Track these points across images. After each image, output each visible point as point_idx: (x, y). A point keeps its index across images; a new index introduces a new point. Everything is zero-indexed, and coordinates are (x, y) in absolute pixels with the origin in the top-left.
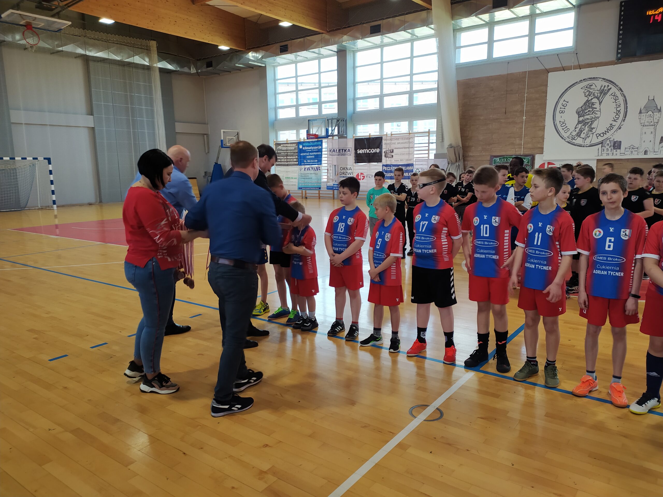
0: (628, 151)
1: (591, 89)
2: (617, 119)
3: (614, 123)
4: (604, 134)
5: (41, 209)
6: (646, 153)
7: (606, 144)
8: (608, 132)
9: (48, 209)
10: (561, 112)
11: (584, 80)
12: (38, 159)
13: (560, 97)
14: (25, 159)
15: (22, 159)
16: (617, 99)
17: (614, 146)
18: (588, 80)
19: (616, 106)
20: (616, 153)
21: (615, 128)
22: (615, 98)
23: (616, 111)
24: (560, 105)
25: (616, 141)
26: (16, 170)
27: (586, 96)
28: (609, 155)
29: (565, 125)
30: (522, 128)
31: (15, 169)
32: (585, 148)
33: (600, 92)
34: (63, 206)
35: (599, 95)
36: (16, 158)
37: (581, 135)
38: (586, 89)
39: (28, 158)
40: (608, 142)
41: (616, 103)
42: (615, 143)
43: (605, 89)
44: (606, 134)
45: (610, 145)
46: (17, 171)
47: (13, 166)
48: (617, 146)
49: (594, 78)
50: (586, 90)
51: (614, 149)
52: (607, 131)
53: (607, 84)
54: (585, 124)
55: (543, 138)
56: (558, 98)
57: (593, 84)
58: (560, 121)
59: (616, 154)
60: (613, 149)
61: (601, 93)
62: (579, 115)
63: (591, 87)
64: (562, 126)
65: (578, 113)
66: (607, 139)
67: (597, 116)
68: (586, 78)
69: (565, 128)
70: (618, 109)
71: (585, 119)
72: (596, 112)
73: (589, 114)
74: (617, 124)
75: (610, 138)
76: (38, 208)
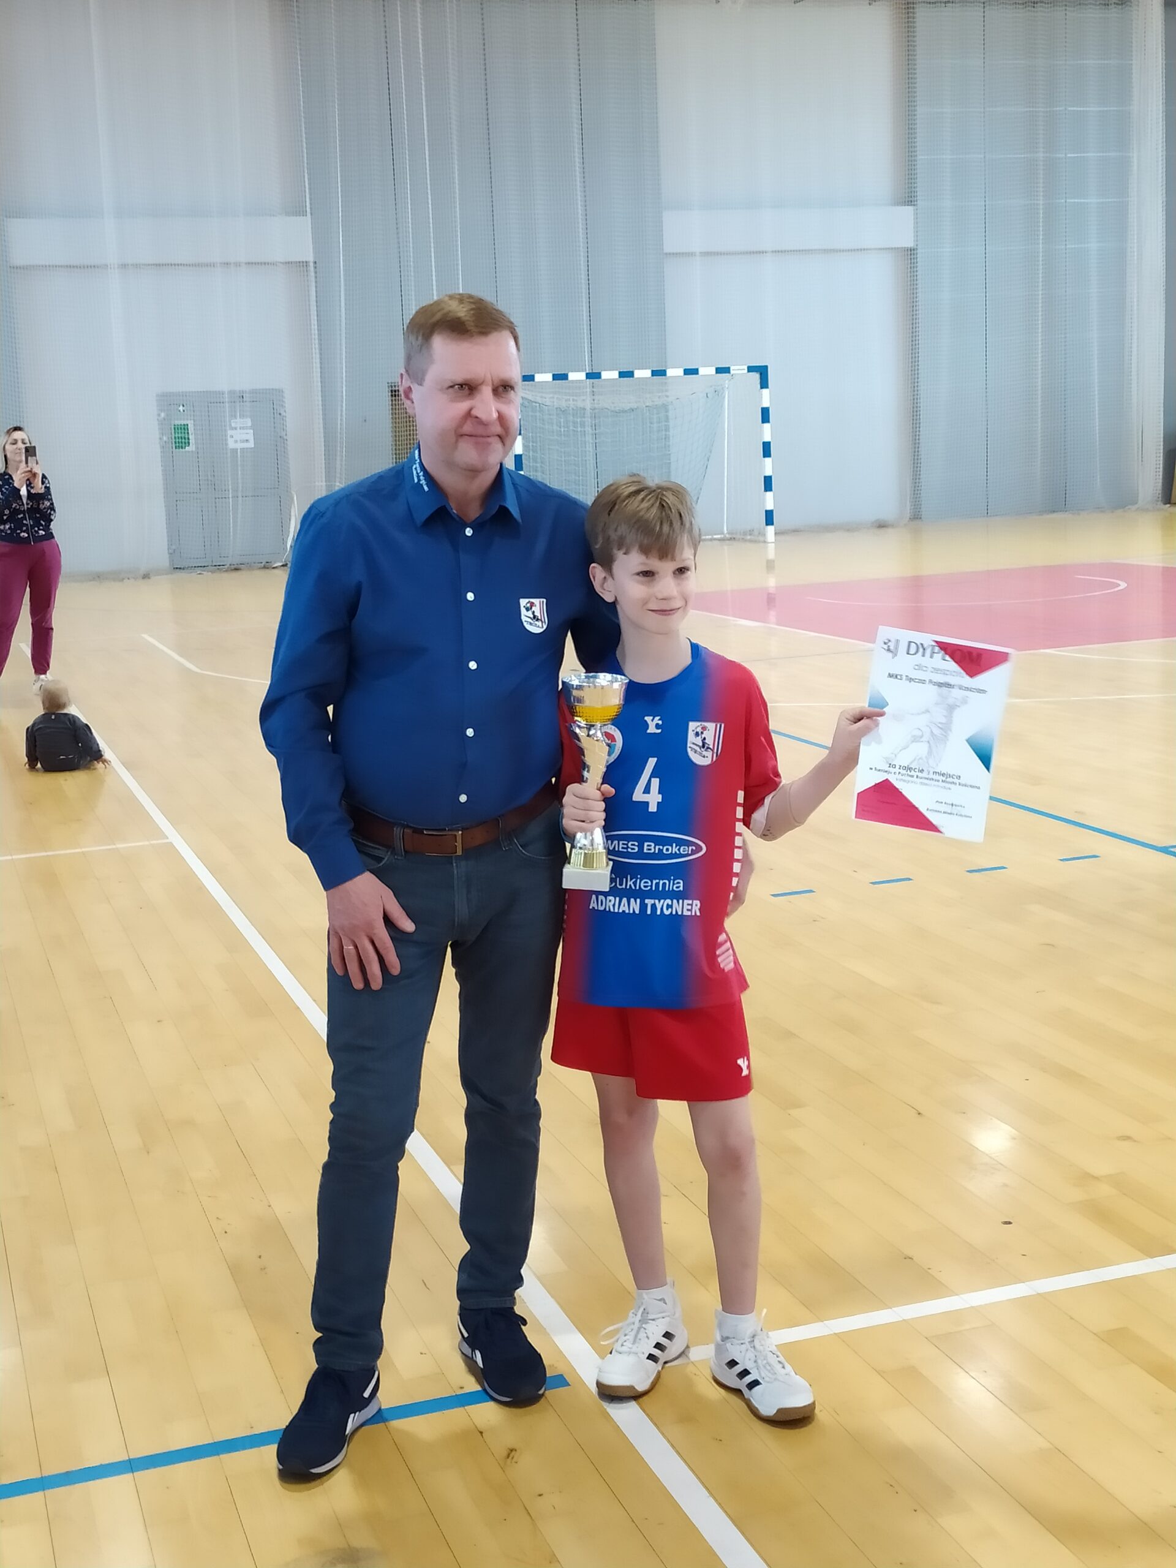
5: (730, 539)
9: (751, 541)
12: (732, 372)
14: (695, 372)
15: (688, 372)
26: (667, 411)
31: (665, 407)
34: (796, 531)
36: (670, 372)
39: (702, 371)
46: (671, 414)
47: (659, 397)
76: (722, 536)
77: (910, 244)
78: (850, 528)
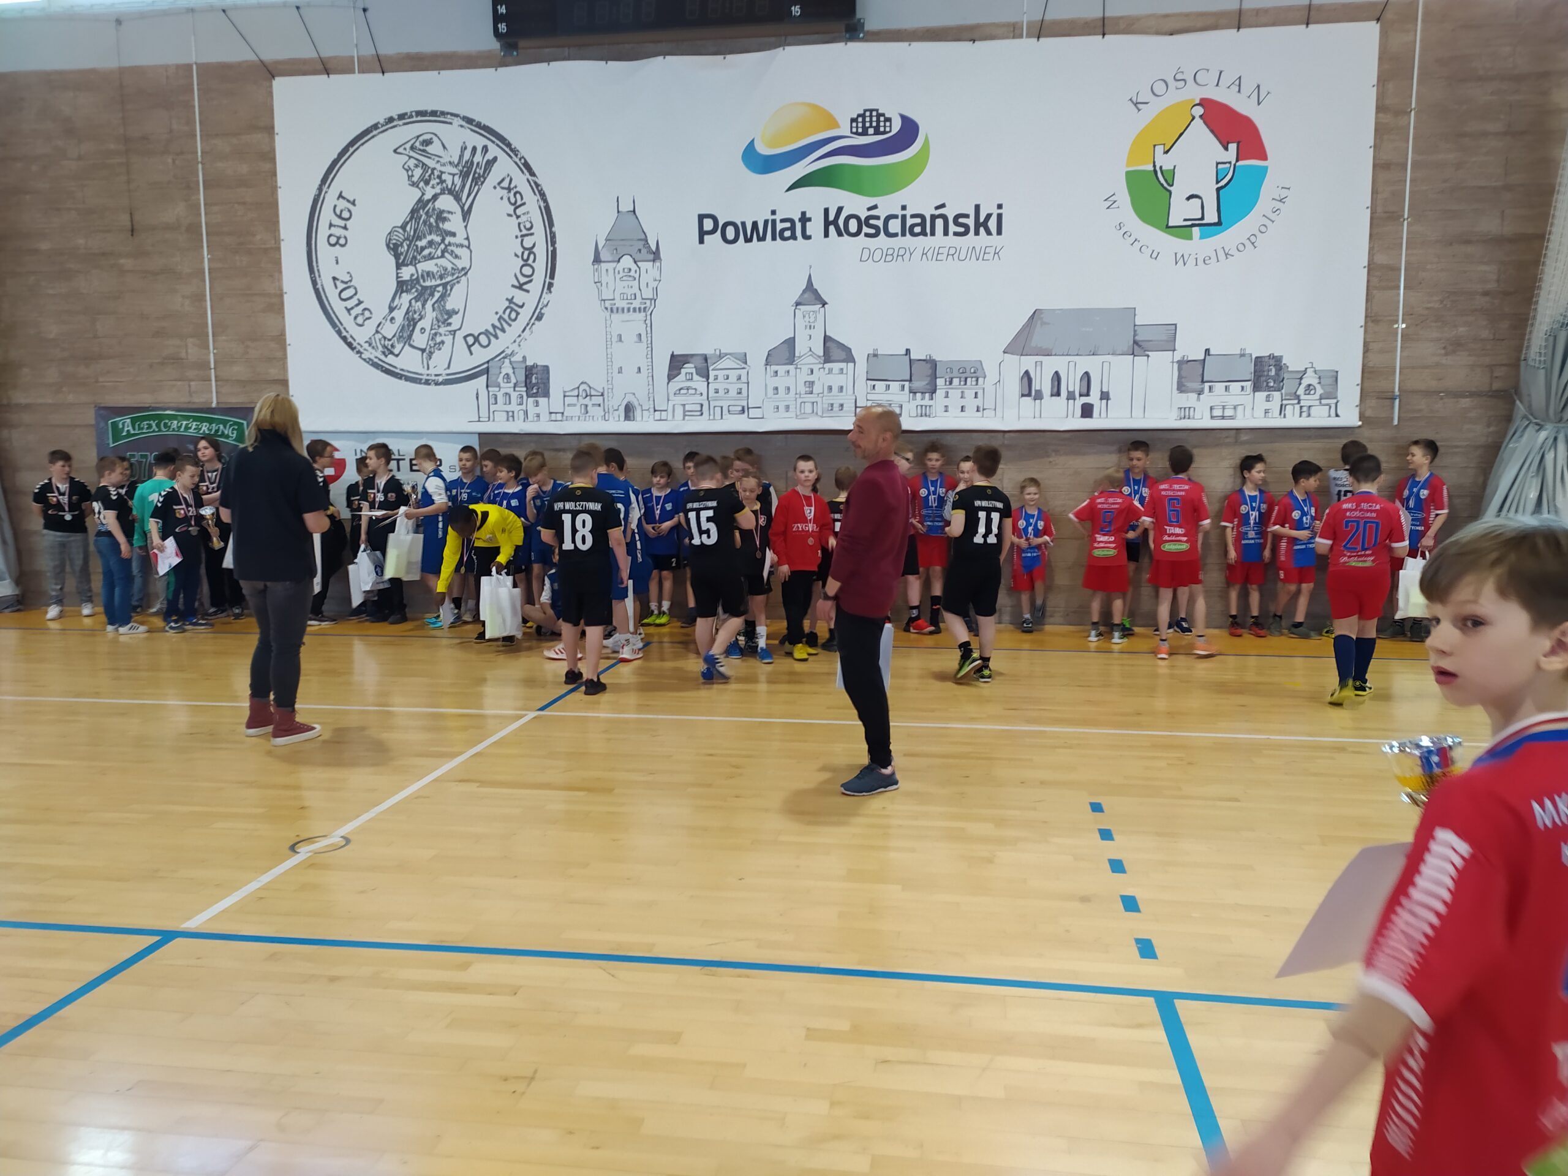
0: (575, 405)
1: (429, 156)
2: (527, 279)
3: (519, 297)
4: (492, 338)
6: (631, 414)
7: (502, 375)
8: (503, 330)
10: (333, 240)
11: (401, 117)
13: (324, 181)
16: (519, 202)
17: (528, 384)
18: (415, 119)
19: (521, 231)
20: (537, 410)
21: (525, 314)
22: (513, 200)
23: (522, 250)
24: (326, 215)
25: (535, 366)
27: (413, 184)
28: (513, 417)
29: (356, 294)
30: (201, 298)
32: (432, 387)
33: (461, 172)
35: (458, 181)
37: (414, 336)
38: (412, 154)
40: (507, 369)
41: (518, 217)
42: (529, 371)
43: (476, 160)
44: (496, 337)
45: (513, 380)
48: (535, 385)
49: (434, 113)
50: (410, 157)
51: (528, 396)
52: (498, 324)
53: (480, 141)
54: (424, 294)
55: (280, 339)
56: (316, 186)
57: (435, 139)
58: (334, 279)
59: (538, 416)
60: (524, 394)
61: (464, 175)
62: (397, 256)
63: (429, 149)
64: (345, 295)
65: (393, 248)
66: (503, 356)
67: (460, 264)
68: (408, 110)
69: (357, 305)
70: (528, 241)
71: (420, 274)
72: (458, 251)
73: (430, 257)
74: (529, 300)
75: (512, 354)
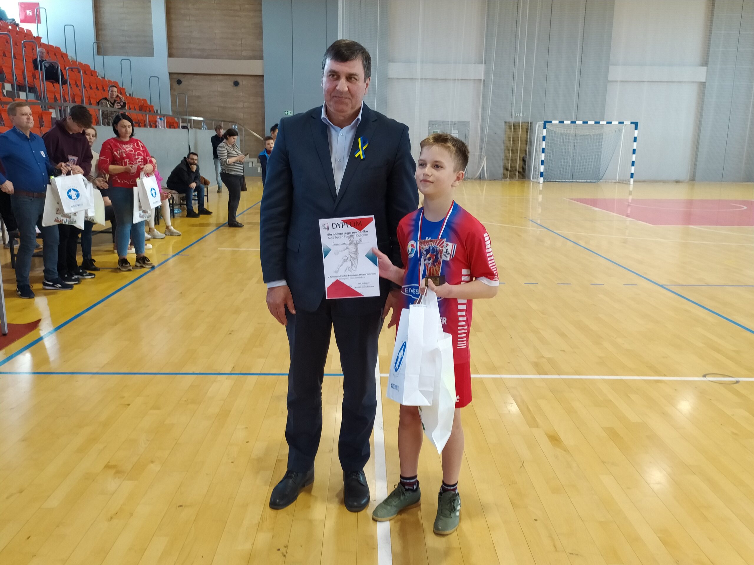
5: (618, 182)
9: (625, 184)
12: (625, 123)
15: (608, 123)
34: (641, 181)
36: (601, 123)
39: (613, 123)
47: (596, 131)
76: (615, 181)
77: (703, 80)
78: (665, 182)
